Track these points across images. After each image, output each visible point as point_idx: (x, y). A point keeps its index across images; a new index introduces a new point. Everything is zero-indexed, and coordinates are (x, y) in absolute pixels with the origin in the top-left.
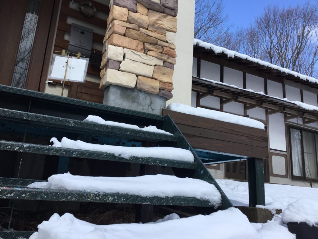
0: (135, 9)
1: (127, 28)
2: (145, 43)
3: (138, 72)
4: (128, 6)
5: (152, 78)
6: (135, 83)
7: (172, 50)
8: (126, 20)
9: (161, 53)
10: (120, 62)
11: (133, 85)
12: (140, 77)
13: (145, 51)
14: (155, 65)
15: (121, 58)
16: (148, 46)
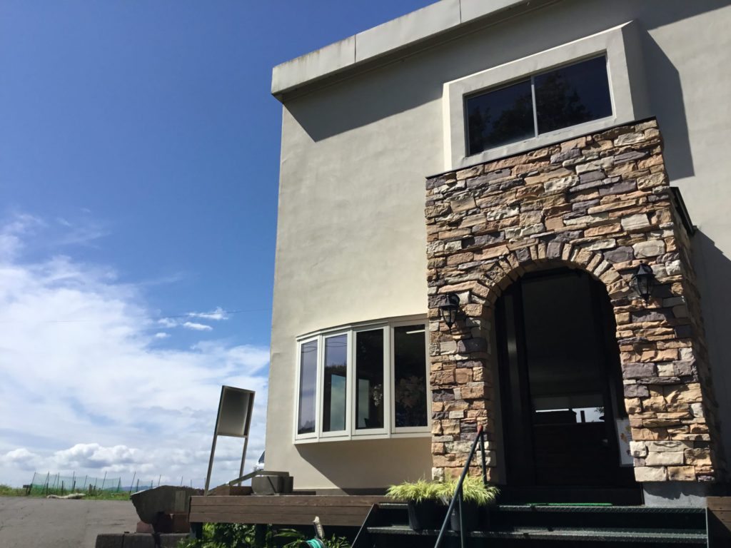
0: (647, 395)
1: (643, 419)
4: (639, 395)
5: (685, 465)
6: (665, 476)
8: (640, 410)
9: (689, 433)
10: (645, 458)
11: (664, 479)
12: (670, 469)
15: (644, 453)
16: (671, 431)
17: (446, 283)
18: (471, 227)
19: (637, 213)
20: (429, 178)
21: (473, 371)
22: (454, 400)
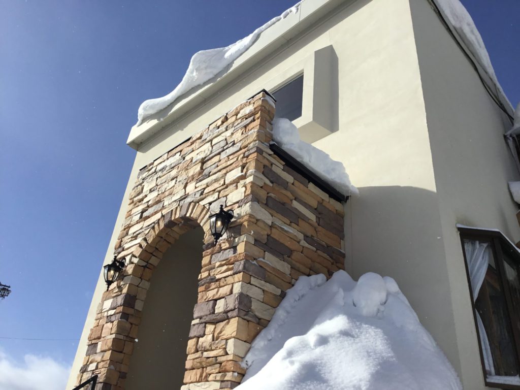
0: (203, 333)
1: (194, 360)
2: (208, 368)
8: (194, 350)
17: (123, 250)
18: (149, 202)
19: (237, 167)
20: (140, 170)
21: (113, 324)
22: (96, 353)
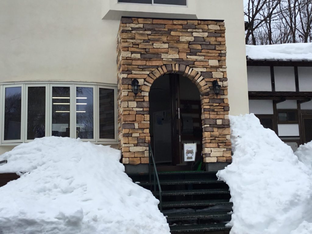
0: (213, 131)
2: (219, 143)
3: (217, 156)
4: (210, 131)
5: (223, 156)
6: (216, 160)
7: (229, 143)
8: (210, 137)
9: (225, 145)
10: (210, 154)
11: (216, 161)
12: (218, 158)
13: (219, 147)
14: (223, 151)
15: (210, 152)
16: (220, 144)
17: (132, 74)
18: (145, 49)
19: (215, 59)
20: (123, 17)
21: (144, 116)
22: (135, 128)
